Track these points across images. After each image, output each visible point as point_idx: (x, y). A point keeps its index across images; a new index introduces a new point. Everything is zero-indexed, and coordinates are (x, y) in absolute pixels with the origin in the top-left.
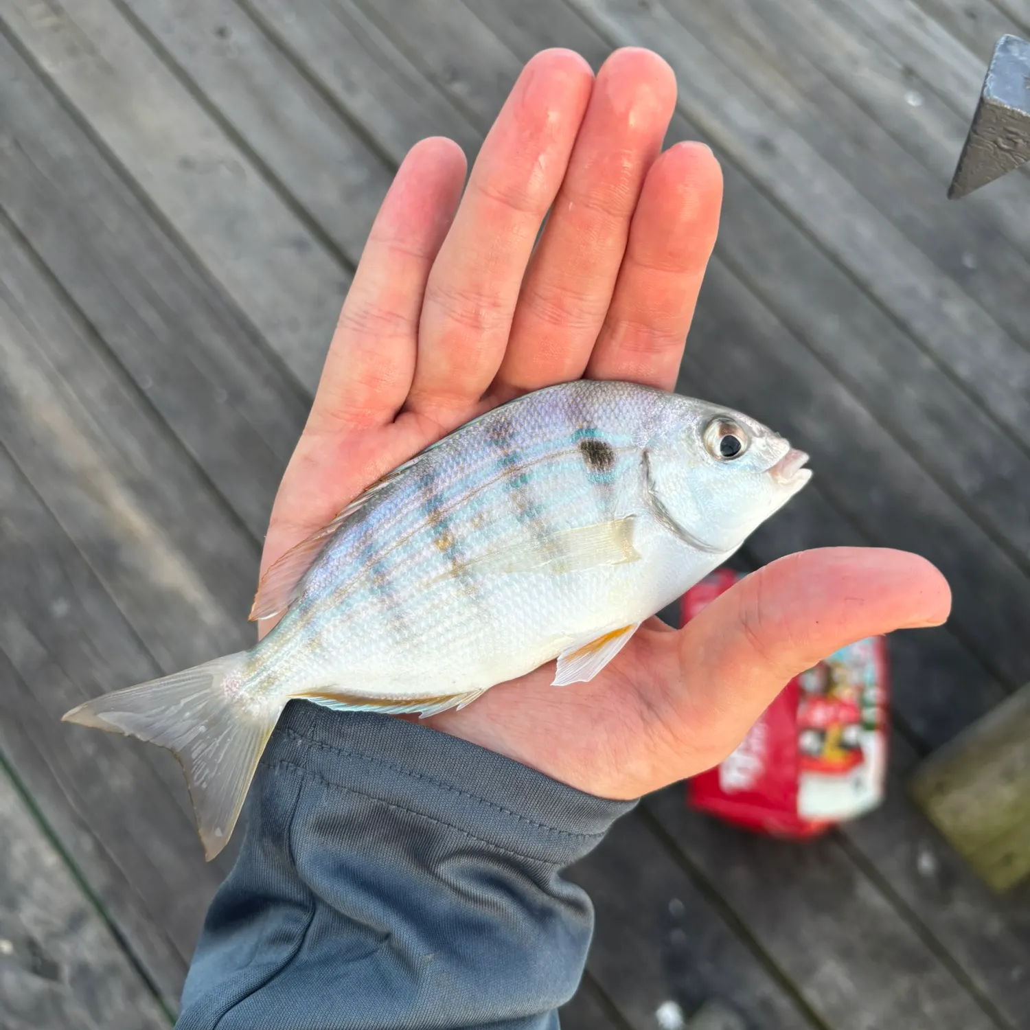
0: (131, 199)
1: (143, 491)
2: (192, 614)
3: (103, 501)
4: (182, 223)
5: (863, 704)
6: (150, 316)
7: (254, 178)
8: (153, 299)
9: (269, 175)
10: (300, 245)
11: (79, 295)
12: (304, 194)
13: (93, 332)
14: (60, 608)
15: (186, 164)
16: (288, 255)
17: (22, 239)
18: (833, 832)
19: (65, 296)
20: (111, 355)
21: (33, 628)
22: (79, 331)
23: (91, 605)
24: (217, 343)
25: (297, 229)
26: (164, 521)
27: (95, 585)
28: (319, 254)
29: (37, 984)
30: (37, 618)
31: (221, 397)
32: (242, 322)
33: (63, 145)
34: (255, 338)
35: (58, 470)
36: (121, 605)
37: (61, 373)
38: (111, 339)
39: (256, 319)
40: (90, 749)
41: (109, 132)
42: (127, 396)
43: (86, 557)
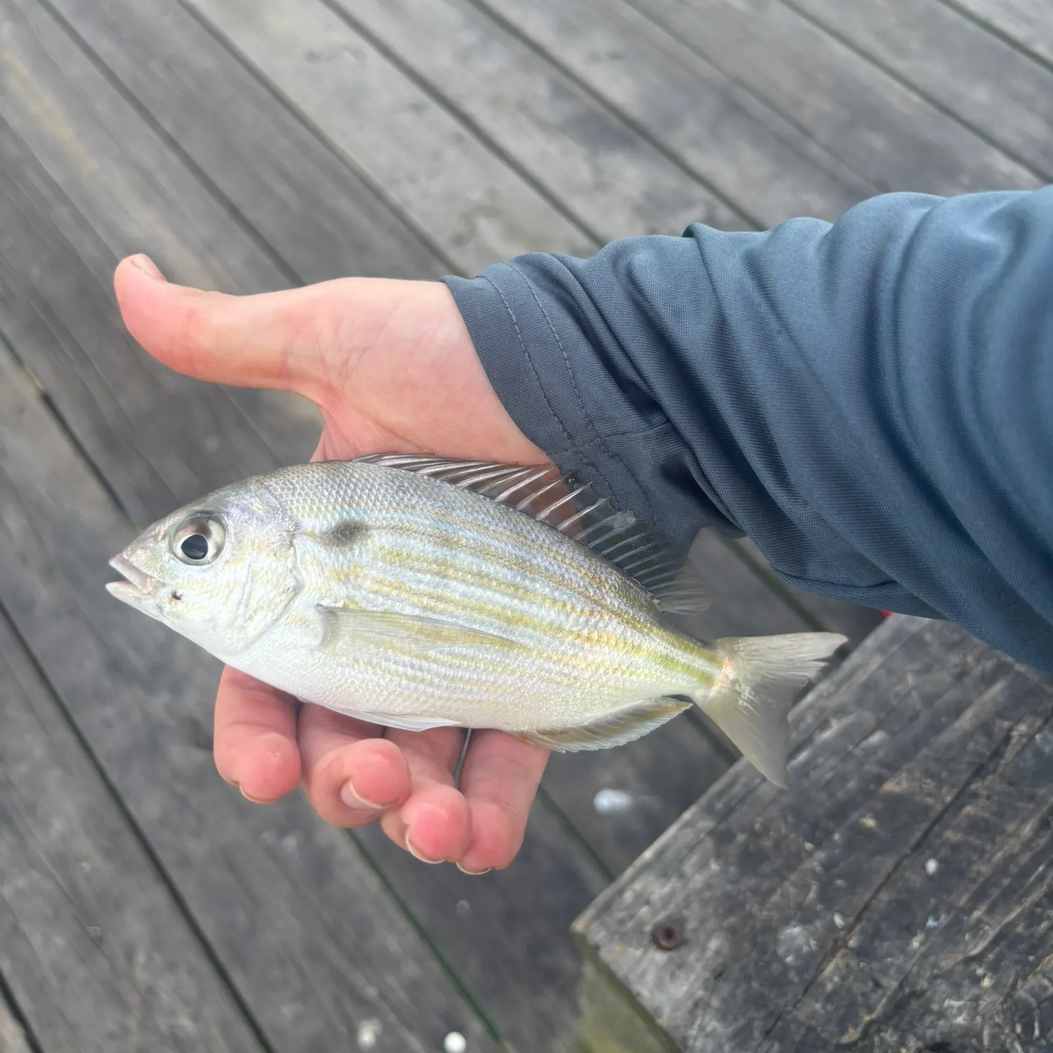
0: (264, 93)
6: (284, 191)
7: (373, 57)
8: (284, 175)
9: (386, 52)
10: (417, 108)
12: (418, 62)
13: (234, 211)
14: (211, 444)
15: (312, 56)
16: (406, 118)
17: (173, 143)
21: (188, 463)
22: (222, 212)
23: (238, 439)
24: (345, 205)
25: (415, 93)
27: (241, 422)
28: (437, 112)
33: (205, 60)
34: (378, 195)
36: (265, 437)
37: (208, 250)
38: (251, 214)
39: (377, 179)
41: (245, 42)
43: (234, 402)
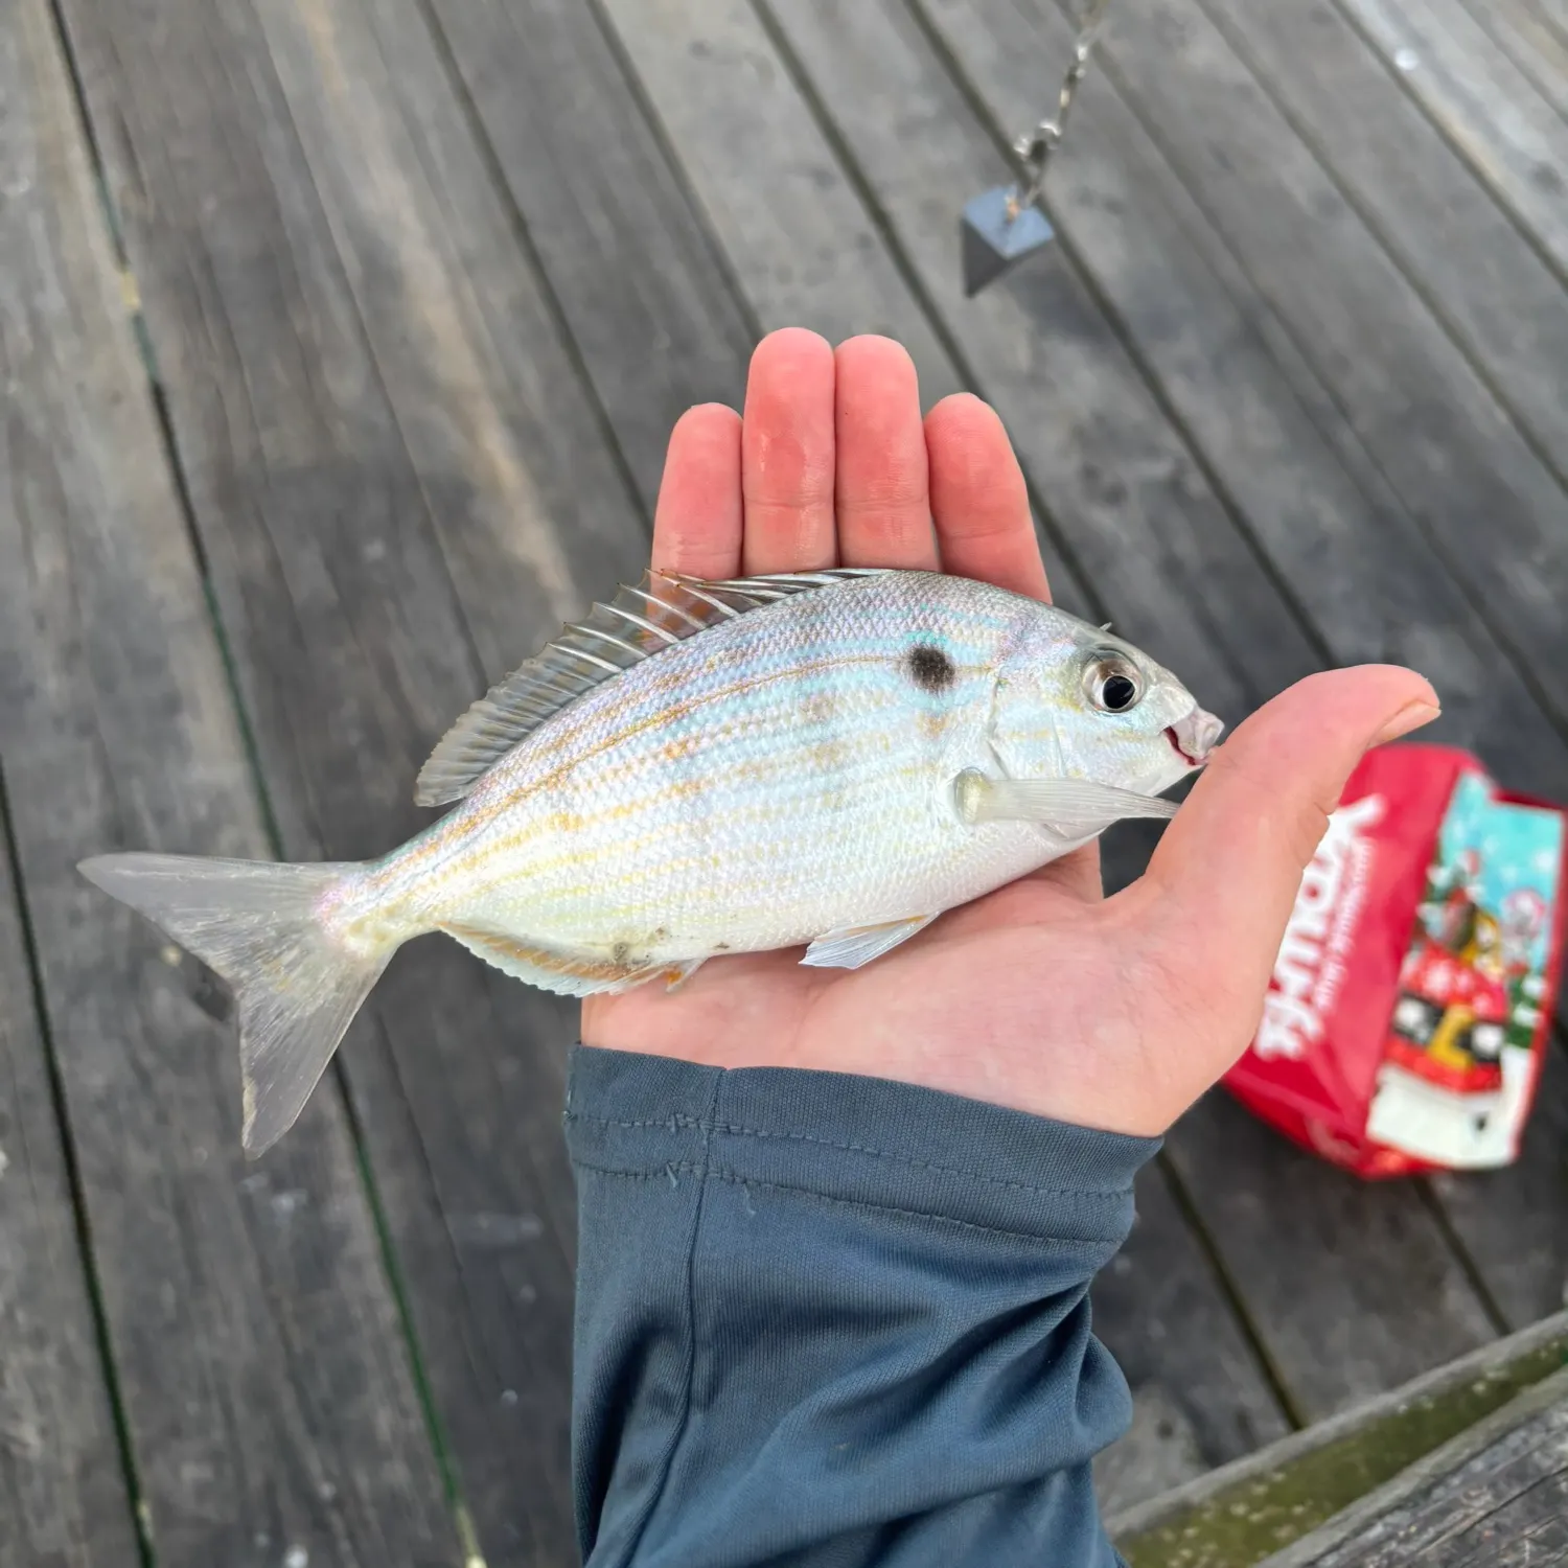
0: (615, 75)
1: (527, 435)
2: (543, 602)
3: (470, 432)
4: (673, 120)
5: (1518, 996)
6: (600, 225)
7: (783, 82)
8: (608, 203)
9: (804, 83)
10: (821, 178)
11: (516, 179)
12: (845, 116)
13: (521, 226)
14: (375, 550)
15: (699, 49)
16: (803, 187)
18: (1419, 1176)
19: (498, 175)
20: (535, 260)
21: (330, 566)
22: (504, 223)
23: (415, 557)
24: (678, 276)
25: (825, 156)
26: (542, 477)
27: (427, 533)
28: (845, 194)
29: (195, 1017)
30: (341, 554)
31: (663, 342)
32: (717, 257)
34: (729, 280)
35: (426, 383)
36: (454, 565)
37: (465, 266)
38: (542, 240)
39: (735, 257)
40: (355, 738)
42: (542, 313)
43: (427, 498)
